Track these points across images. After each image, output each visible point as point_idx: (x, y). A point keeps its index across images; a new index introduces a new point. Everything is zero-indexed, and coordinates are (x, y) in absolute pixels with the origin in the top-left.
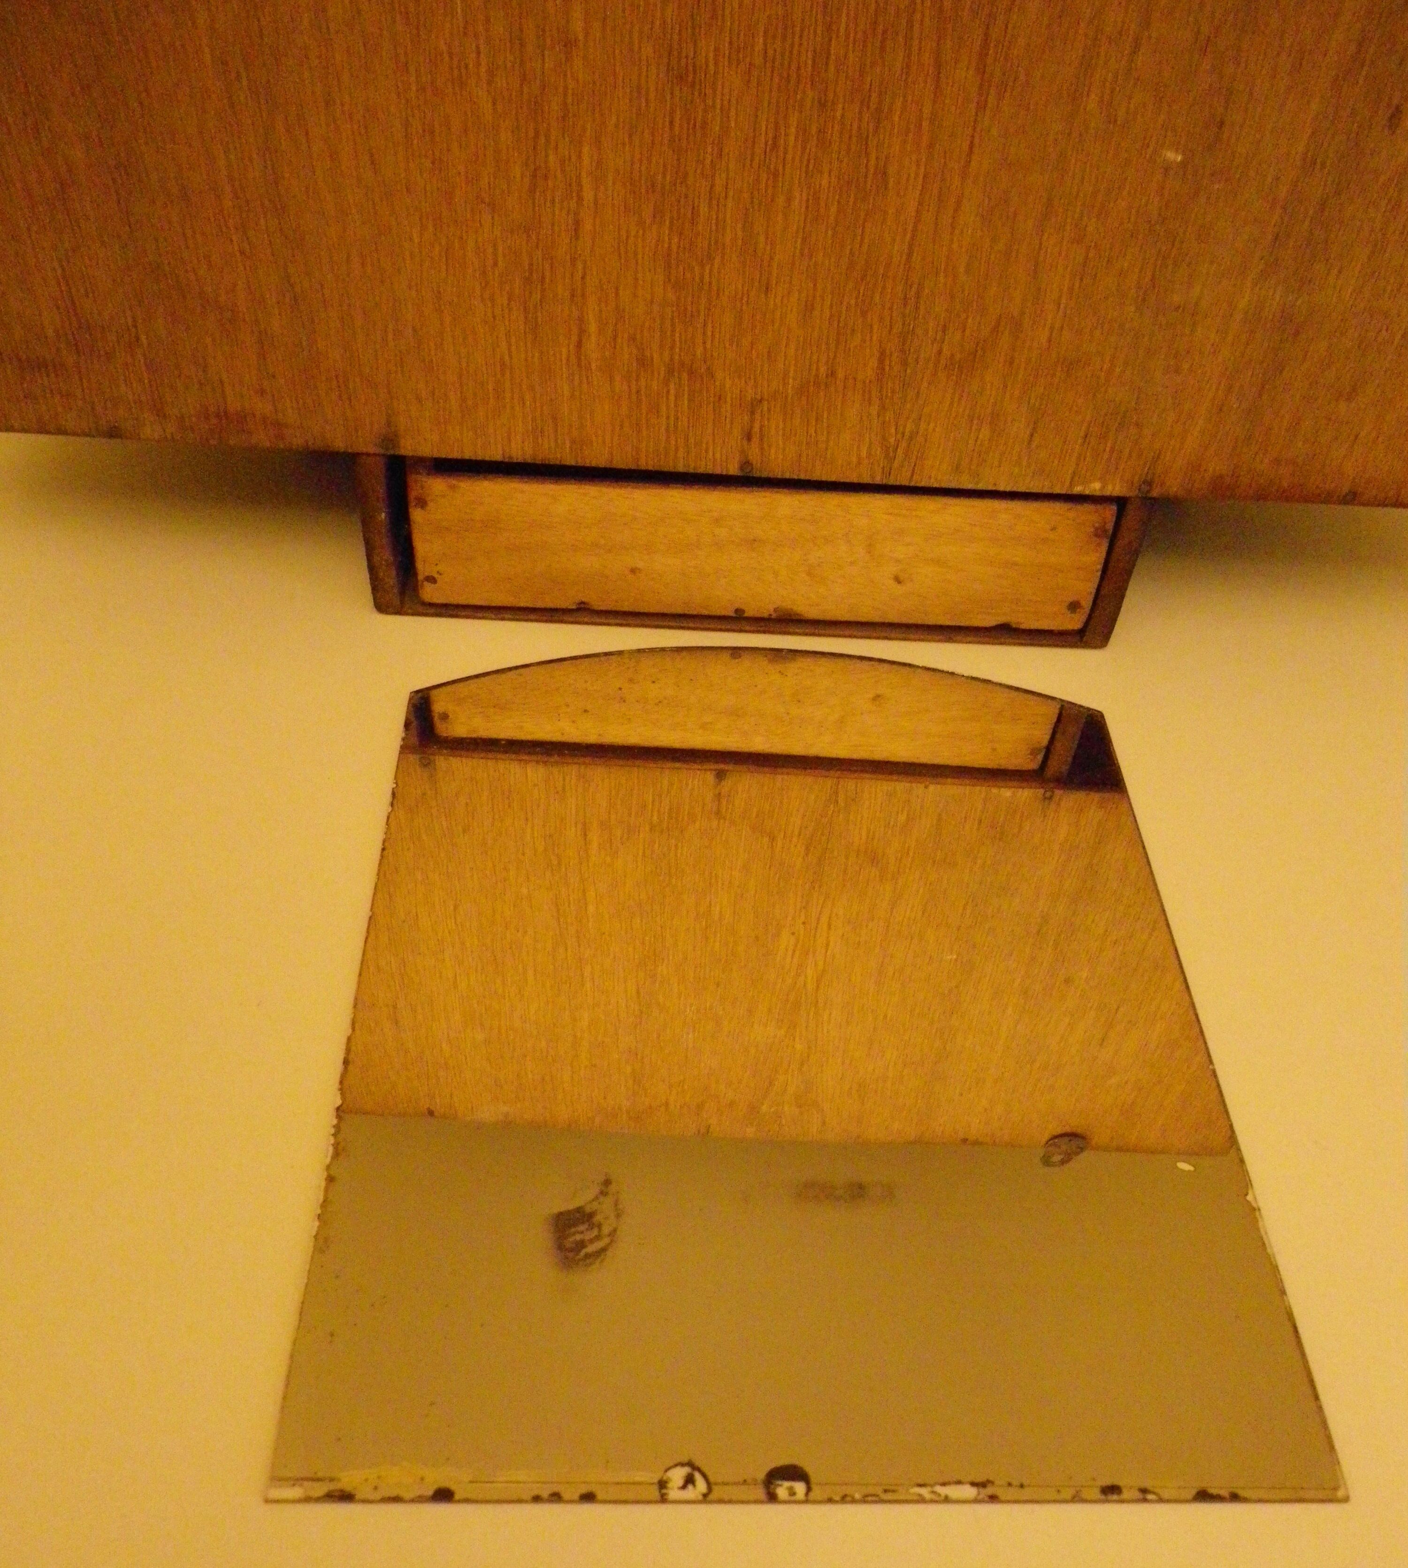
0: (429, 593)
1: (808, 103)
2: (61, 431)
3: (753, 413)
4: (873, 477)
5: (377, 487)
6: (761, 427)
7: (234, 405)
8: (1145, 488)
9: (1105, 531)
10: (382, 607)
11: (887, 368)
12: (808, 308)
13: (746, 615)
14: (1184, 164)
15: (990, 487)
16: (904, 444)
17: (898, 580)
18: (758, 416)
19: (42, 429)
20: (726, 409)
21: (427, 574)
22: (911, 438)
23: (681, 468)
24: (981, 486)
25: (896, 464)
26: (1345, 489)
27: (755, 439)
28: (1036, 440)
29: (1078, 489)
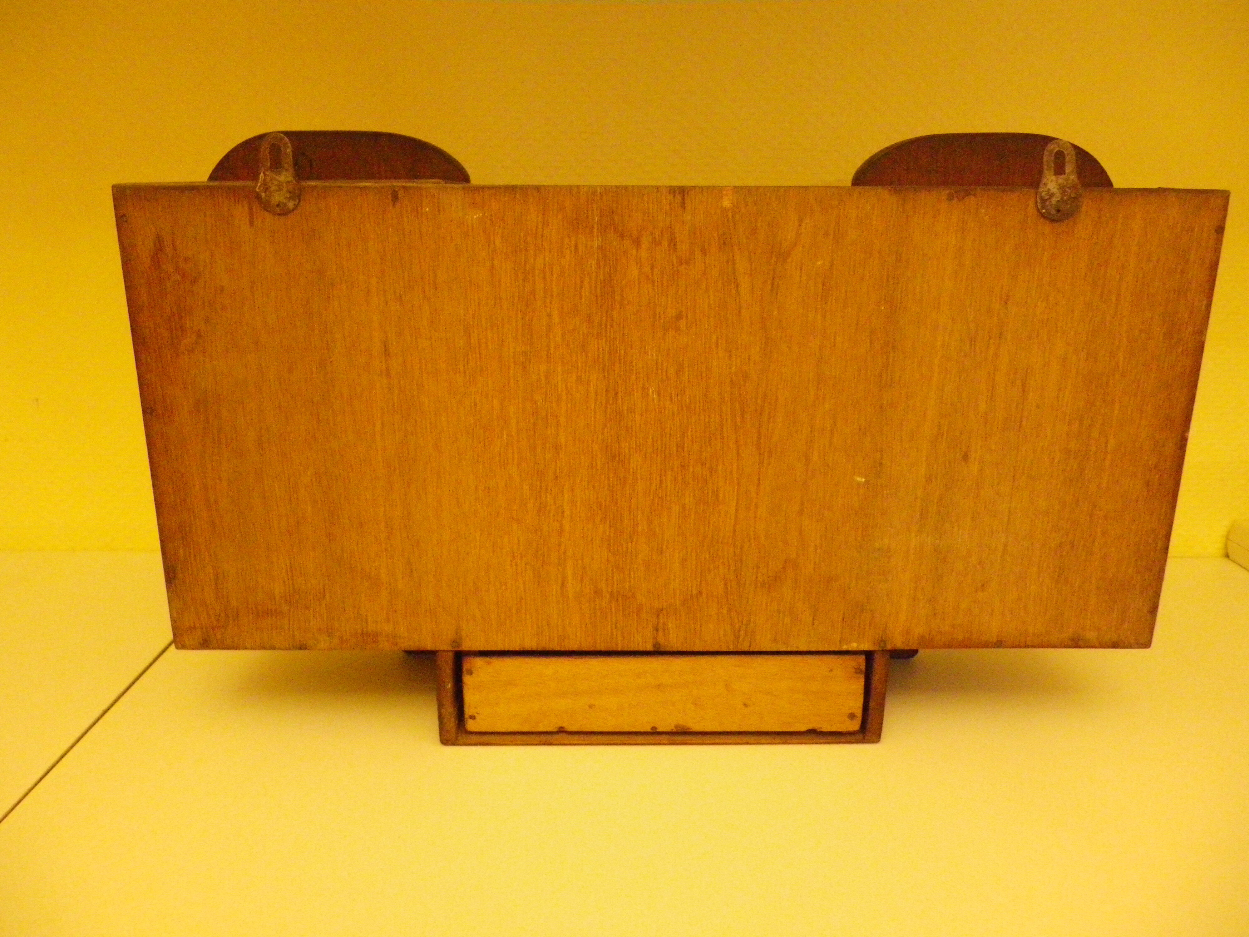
0: (471, 725)
1: (676, 466)
2: (273, 648)
3: (658, 617)
4: (728, 647)
5: (447, 670)
6: (664, 624)
7: (371, 628)
8: (882, 645)
9: (861, 671)
10: (446, 741)
11: (729, 588)
12: (684, 561)
13: (658, 730)
14: (867, 482)
15: (795, 649)
16: (743, 628)
17: (745, 705)
18: (661, 617)
19: (263, 647)
20: (644, 615)
21: (470, 714)
22: (747, 625)
23: (620, 649)
24: (789, 649)
25: (740, 640)
26: (995, 641)
27: (661, 631)
28: (816, 623)
29: (845, 647)
